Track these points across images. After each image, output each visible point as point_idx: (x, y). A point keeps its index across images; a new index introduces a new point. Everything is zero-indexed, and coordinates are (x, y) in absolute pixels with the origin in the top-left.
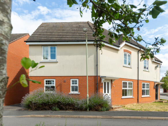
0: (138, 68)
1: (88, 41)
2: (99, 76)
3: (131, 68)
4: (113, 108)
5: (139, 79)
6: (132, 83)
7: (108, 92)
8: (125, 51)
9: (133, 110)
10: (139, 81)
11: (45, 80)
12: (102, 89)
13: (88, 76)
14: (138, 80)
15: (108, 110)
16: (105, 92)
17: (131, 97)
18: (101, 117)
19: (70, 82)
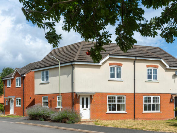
0: (135, 80)
1: (61, 64)
2: (75, 93)
3: (123, 81)
5: (136, 92)
7: (87, 107)
10: (136, 94)
12: (78, 104)
13: (61, 93)
14: (134, 93)
16: (83, 107)
17: (124, 112)
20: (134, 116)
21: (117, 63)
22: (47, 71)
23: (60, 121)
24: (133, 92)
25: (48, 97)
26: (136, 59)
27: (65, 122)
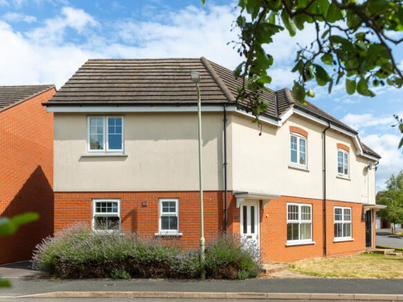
0: (324, 171)
1: (202, 104)
2: (231, 191)
3: (308, 171)
4: (265, 271)
5: (327, 198)
6: (310, 208)
7: (253, 231)
8: (292, 129)
9: (315, 275)
10: (327, 202)
11: (95, 202)
12: (237, 224)
13: (204, 191)
14: (324, 200)
15: (254, 277)
16: (245, 231)
17: (309, 241)
18: (236, 294)
19: (157, 206)
20: (325, 248)
21: (301, 129)
22: (115, 117)
23: (203, 276)
24: (322, 198)
25: (118, 201)
26: (329, 127)
27: (225, 277)
